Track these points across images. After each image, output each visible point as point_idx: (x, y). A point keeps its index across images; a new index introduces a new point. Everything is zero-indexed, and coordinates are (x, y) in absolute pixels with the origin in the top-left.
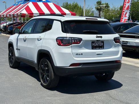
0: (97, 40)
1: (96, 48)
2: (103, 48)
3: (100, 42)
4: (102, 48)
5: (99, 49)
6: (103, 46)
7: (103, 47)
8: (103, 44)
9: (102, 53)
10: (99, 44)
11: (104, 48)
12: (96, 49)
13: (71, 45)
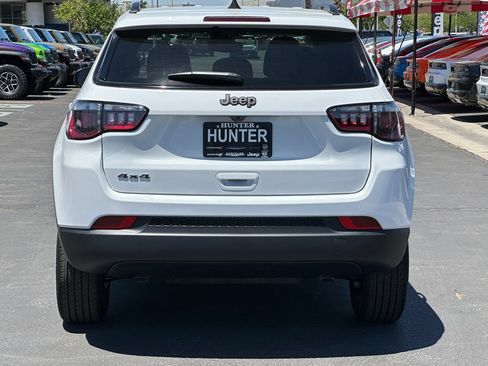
0: (232, 117)
1: (224, 151)
2: (265, 154)
3: (252, 125)
4: (260, 151)
5: (245, 157)
6: (270, 143)
7: (265, 147)
8: (269, 136)
9: (253, 176)
10: (246, 134)
11: (270, 155)
12: (224, 157)
13: (99, 137)
